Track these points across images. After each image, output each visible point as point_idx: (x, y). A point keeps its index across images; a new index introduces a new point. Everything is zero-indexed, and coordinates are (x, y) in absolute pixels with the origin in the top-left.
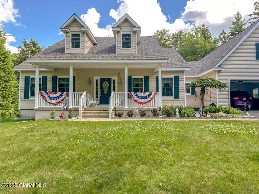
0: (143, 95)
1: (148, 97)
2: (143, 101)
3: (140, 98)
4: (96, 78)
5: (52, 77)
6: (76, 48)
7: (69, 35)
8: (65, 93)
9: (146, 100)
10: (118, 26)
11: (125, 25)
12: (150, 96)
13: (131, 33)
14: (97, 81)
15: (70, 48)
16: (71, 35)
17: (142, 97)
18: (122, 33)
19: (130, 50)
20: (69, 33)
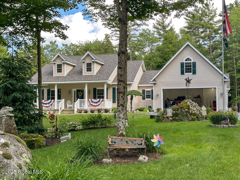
0: (95, 101)
1: (98, 102)
2: (96, 104)
3: (94, 102)
4: (74, 90)
5: (47, 90)
6: (60, 73)
7: (55, 65)
8: (53, 100)
9: (97, 104)
10: (83, 59)
11: (88, 58)
12: (99, 102)
13: (92, 62)
14: (75, 91)
15: (56, 73)
16: (57, 65)
17: (95, 102)
18: (86, 63)
19: (91, 73)
20: (55, 64)
